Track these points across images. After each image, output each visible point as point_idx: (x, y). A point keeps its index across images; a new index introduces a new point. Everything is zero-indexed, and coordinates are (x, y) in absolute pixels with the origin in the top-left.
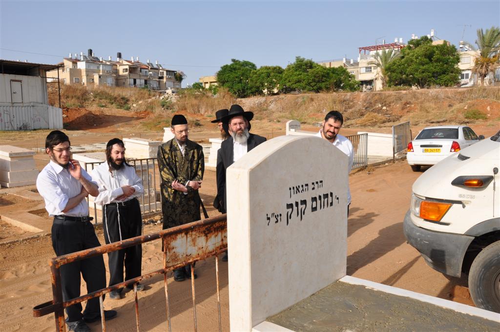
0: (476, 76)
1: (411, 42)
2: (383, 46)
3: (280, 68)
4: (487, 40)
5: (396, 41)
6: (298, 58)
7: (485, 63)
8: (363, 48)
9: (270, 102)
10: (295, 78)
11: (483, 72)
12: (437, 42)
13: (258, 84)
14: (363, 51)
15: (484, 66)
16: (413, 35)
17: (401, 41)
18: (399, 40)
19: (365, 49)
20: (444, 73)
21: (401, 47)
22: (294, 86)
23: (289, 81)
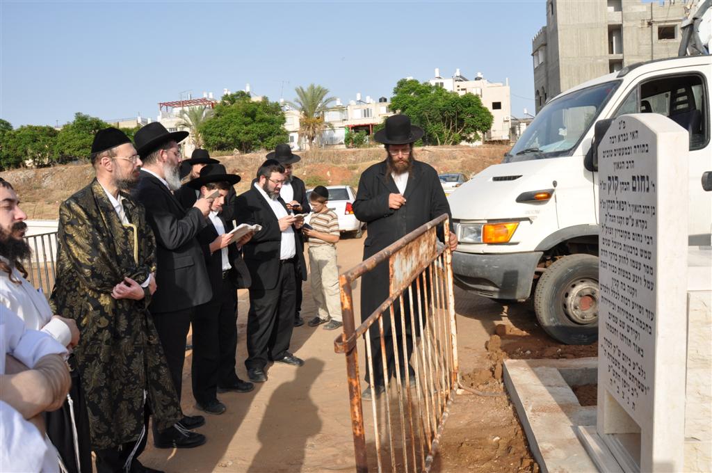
0: (303, 139)
1: (226, 97)
2: (189, 102)
3: (51, 129)
4: (309, 99)
5: (205, 96)
6: (78, 116)
7: (312, 125)
8: (164, 104)
9: (43, 177)
10: (79, 143)
11: (311, 134)
12: (256, 99)
13: (19, 153)
14: (164, 107)
15: (311, 128)
16: (226, 89)
17: (211, 96)
18: (208, 94)
19: (167, 105)
20: (270, 134)
21: (212, 104)
22: (77, 153)
23: (69, 147)
